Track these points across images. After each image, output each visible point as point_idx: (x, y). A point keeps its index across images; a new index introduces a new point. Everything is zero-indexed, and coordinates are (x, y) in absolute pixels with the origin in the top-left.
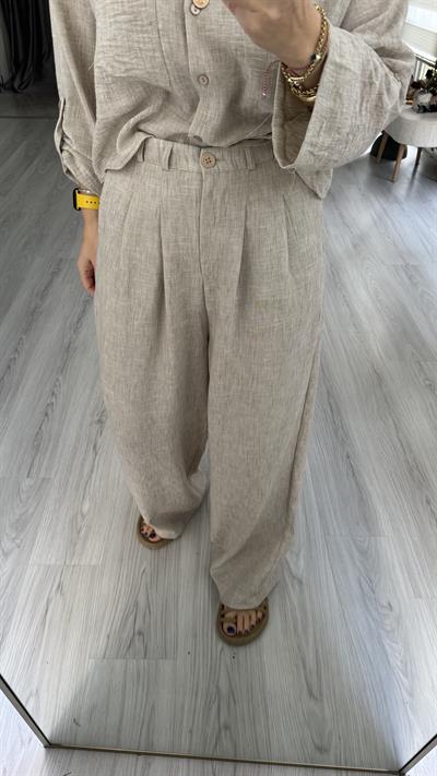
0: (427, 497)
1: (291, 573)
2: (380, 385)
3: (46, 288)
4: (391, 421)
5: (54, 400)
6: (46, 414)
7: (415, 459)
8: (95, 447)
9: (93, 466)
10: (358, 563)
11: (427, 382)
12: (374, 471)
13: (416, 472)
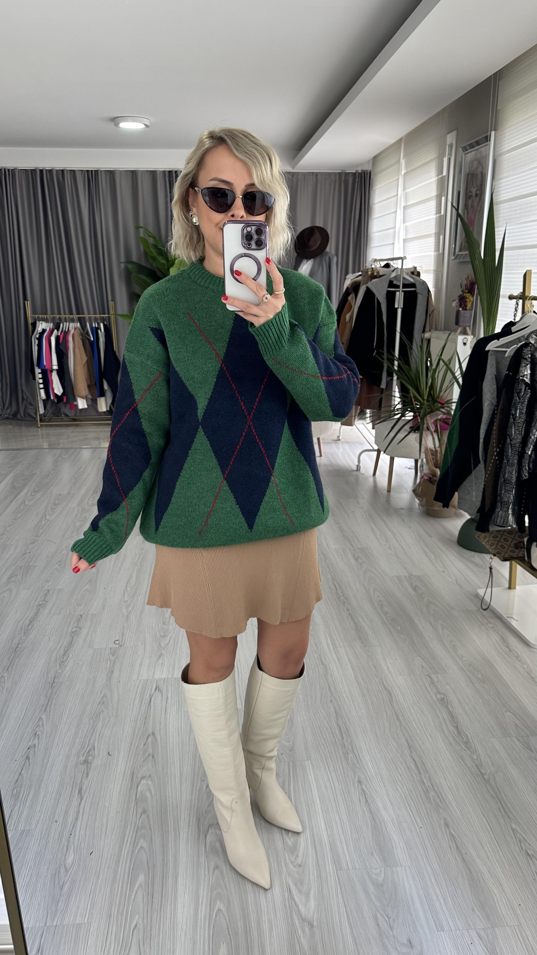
0: (445, 819)
1: (301, 916)
2: (391, 702)
3: (31, 622)
4: (404, 740)
5: (36, 742)
6: (28, 758)
7: (430, 779)
8: (80, 791)
9: (78, 812)
10: (373, 897)
11: (439, 696)
12: (388, 795)
13: (432, 793)
